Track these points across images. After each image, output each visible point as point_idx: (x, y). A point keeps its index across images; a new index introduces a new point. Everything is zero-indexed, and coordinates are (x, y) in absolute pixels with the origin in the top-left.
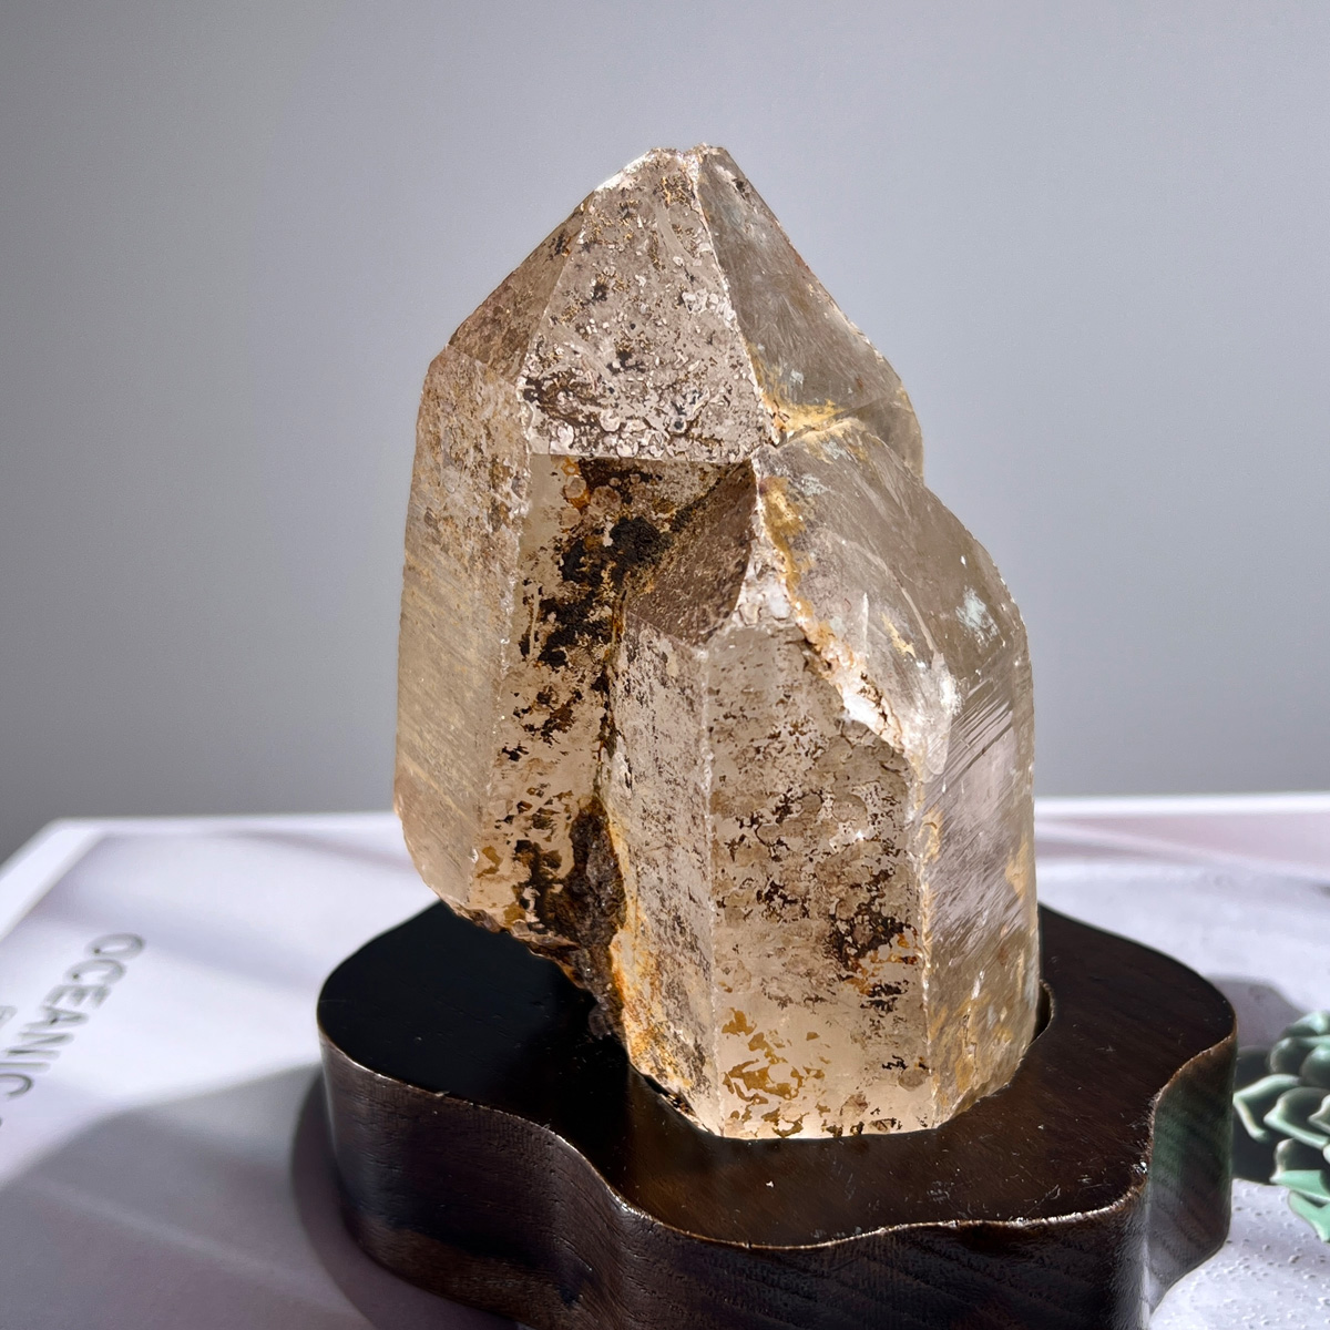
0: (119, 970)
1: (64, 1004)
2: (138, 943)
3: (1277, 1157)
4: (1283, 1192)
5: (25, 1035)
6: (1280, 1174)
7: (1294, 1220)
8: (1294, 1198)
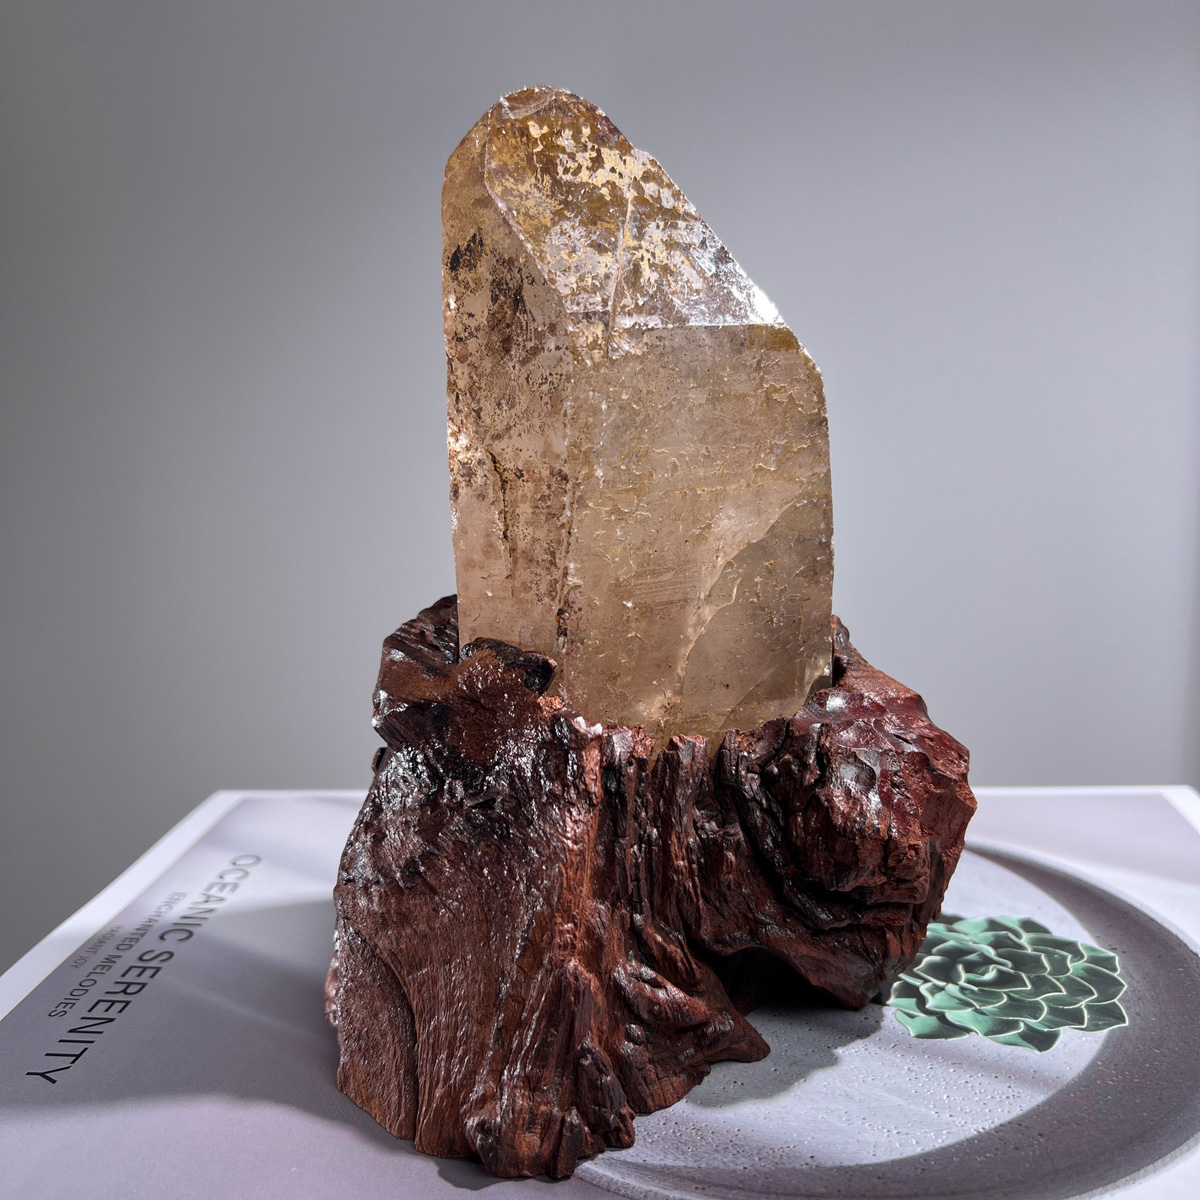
0: (247, 874)
1: (214, 892)
2: (258, 859)
3: (892, 991)
4: (893, 1009)
5: (191, 908)
6: (892, 1000)
7: (897, 1024)
8: (899, 1013)
